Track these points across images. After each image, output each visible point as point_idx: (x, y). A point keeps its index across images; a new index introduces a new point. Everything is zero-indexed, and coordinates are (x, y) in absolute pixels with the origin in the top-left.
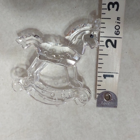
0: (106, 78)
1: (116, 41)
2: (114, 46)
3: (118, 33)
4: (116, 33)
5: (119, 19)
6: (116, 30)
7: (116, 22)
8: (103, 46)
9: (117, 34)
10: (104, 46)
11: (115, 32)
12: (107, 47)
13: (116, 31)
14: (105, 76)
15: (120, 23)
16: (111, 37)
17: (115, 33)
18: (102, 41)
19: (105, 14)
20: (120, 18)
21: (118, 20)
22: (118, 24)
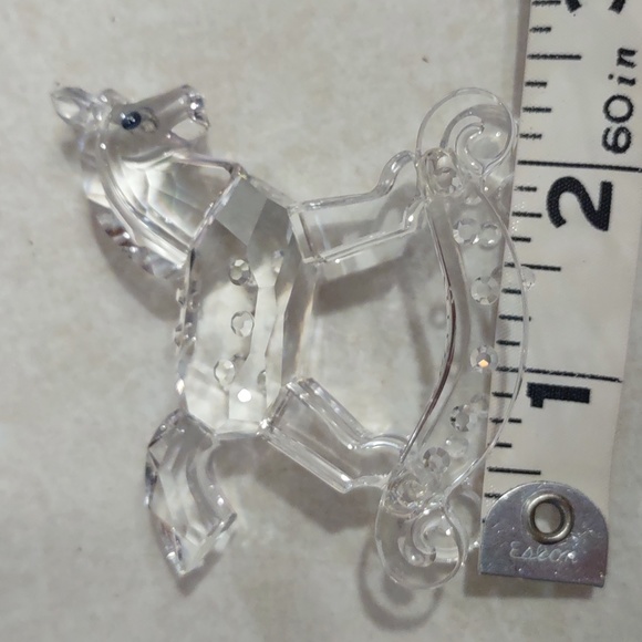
0: (540, 406)
1: (607, 188)
2: (599, 217)
3: (622, 140)
4: (610, 141)
5: (627, 58)
6: (608, 124)
7: (611, 77)
8: (532, 215)
9: (616, 148)
10: (539, 216)
11: (605, 137)
12: (558, 220)
13: (608, 130)
14: (539, 395)
15: (632, 82)
16: (578, 166)
17: (605, 143)
18: (529, 189)
19: (548, 29)
20: (632, 53)
21: (622, 67)
22: (624, 90)
